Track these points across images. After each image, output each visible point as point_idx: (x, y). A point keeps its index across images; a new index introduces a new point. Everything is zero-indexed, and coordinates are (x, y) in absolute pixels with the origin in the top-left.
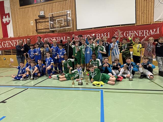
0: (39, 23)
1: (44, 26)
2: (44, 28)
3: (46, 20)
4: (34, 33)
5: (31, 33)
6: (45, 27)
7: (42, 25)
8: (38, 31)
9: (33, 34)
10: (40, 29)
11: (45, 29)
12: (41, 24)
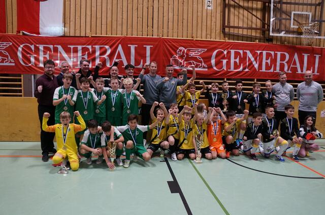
0: (232, 9)
1: (245, 20)
2: (245, 26)
3: (255, 6)
4: (213, 35)
5: (204, 34)
6: (250, 23)
7: (241, 16)
8: (227, 30)
9: (209, 36)
10: (234, 27)
11: (248, 29)
12: (236, 13)
